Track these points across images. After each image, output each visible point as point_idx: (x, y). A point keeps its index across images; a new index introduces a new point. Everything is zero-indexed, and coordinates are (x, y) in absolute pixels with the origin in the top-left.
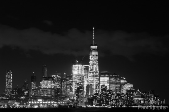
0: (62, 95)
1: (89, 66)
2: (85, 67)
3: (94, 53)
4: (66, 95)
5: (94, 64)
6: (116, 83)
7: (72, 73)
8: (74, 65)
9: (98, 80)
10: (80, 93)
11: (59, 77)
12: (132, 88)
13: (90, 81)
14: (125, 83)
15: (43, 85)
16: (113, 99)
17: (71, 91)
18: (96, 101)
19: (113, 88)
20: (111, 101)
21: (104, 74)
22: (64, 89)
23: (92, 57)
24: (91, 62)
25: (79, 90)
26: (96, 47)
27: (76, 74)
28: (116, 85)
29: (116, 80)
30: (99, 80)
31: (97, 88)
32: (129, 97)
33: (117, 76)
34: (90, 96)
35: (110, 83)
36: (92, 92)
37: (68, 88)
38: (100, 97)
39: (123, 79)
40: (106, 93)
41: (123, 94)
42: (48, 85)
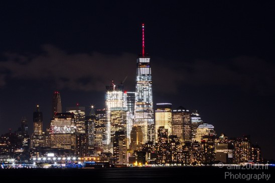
0: (89, 146)
1: (136, 94)
2: (128, 94)
3: (145, 71)
4: (95, 145)
5: (144, 90)
6: (184, 124)
7: (105, 106)
8: (108, 92)
9: (152, 118)
10: (120, 142)
11: (82, 113)
12: (211, 131)
13: (137, 121)
14: (199, 124)
15: (55, 128)
16: (179, 152)
17: (104, 138)
18: (148, 155)
19: (179, 132)
20: (175, 155)
21: (163, 108)
22: (91, 135)
23: (140, 78)
24: (138, 86)
25: (119, 136)
26: (147, 60)
27: (112, 108)
28: (184, 126)
29: (184, 118)
30: (154, 117)
31: (149, 133)
32: (207, 147)
33: (185, 111)
34: (138, 146)
35: (174, 123)
36: (141, 140)
37: (99, 133)
38: (157, 148)
39: (195, 116)
40: (167, 141)
41: (196, 142)
42: (65, 128)
